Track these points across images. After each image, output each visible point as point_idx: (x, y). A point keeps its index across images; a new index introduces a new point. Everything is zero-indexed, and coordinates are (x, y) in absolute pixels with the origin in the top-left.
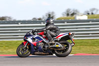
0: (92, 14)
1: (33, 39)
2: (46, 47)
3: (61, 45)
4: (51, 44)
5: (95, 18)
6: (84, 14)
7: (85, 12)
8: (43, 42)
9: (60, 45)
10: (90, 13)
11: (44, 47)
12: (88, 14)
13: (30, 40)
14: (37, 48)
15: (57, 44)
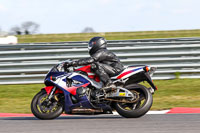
0: (27, 33)
1: (69, 81)
2: (98, 96)
3: (130, 92)
4: (109, 91)
5: (33, 40)
6: (10, 34)
7: (13, 29)
8: (90, 86)
9: (127, 93)
10: (23, 31)
11: (93, 97)
12: (19, 33)
13: (60, 82)
14: (79, 100)
15: (121, 91)
